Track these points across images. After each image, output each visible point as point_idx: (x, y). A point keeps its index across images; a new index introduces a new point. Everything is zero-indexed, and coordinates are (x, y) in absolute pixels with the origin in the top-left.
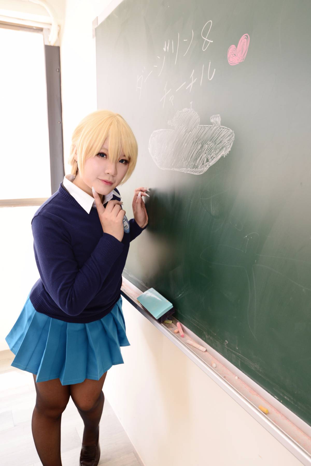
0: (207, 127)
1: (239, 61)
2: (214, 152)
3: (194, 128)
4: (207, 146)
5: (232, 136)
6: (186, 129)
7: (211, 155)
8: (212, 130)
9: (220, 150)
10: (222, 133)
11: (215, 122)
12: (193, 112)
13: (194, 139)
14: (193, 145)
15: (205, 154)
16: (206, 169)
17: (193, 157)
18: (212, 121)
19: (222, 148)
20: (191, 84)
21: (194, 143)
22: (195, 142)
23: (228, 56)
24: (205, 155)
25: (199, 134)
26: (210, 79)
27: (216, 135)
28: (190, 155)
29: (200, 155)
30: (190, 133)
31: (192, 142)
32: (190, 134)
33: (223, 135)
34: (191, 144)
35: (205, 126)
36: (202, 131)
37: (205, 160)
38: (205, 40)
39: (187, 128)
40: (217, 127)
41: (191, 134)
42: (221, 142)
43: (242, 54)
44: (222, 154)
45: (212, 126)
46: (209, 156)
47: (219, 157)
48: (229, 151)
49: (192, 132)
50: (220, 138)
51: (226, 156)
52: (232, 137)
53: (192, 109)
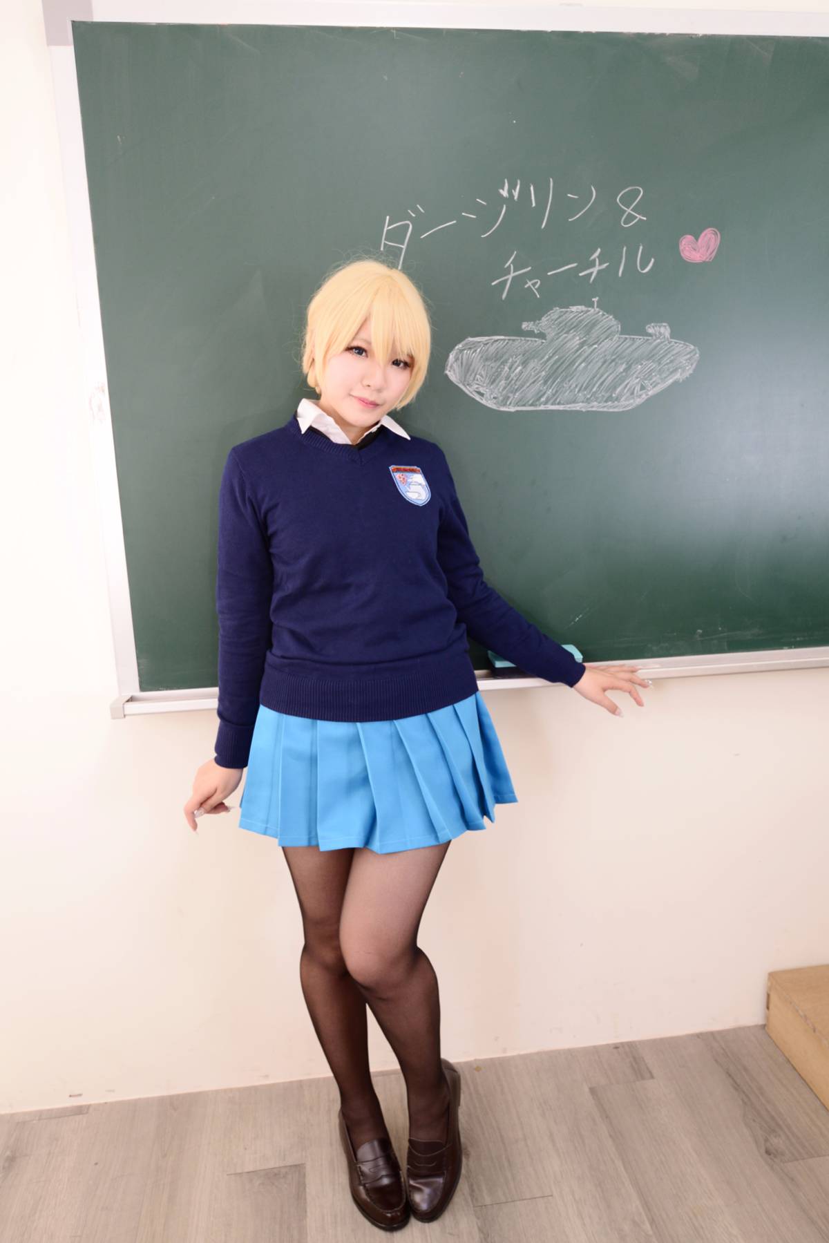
0: (640, 339)
1: (704, 259)
2: (658, 376)
3: (606, 339)
4: (640, 367)
5: (696, 354)
6: (582, 340)
7: (651, 379)
8: (650, 344)
9: (672, 373)
10: (673, 349)
11: (657, 334)
12: (601, 313)
13: (605, 356)
14: (605, 366)
15: (637, 378)
16: (639, 401)
17: (605, 383)
18: (651, 331)
19: (675, 370)
20: (595, 270)
21: (607, 363)
22: (610, 361)
23: (681, 248)
24: (638, 380)
25: (620, 348)
26: (643, 270)
27: (661, 352)
28: (596, 382)
29: (624, 381)
30: (596, 346)
31: (602, 360)
32: (596, 348)
33: (674, 352)
34: (600, 364)
35: (634, 339)
36: (628, 344)
37: (638, 388)
38: (627, 213)
39: (584, 339)
40: (663, 340)
41: (596, 350)
42: (671, 362)
43: (707, 251)
44: (675, 378)
45: (650, 338)
46: (646, 382)
47: (671, 381)
48: (690, 375)
49: (600, 346)
50: (668, 356)
51: (683, 381)
52: (694, 355)
53: (597, 309)
